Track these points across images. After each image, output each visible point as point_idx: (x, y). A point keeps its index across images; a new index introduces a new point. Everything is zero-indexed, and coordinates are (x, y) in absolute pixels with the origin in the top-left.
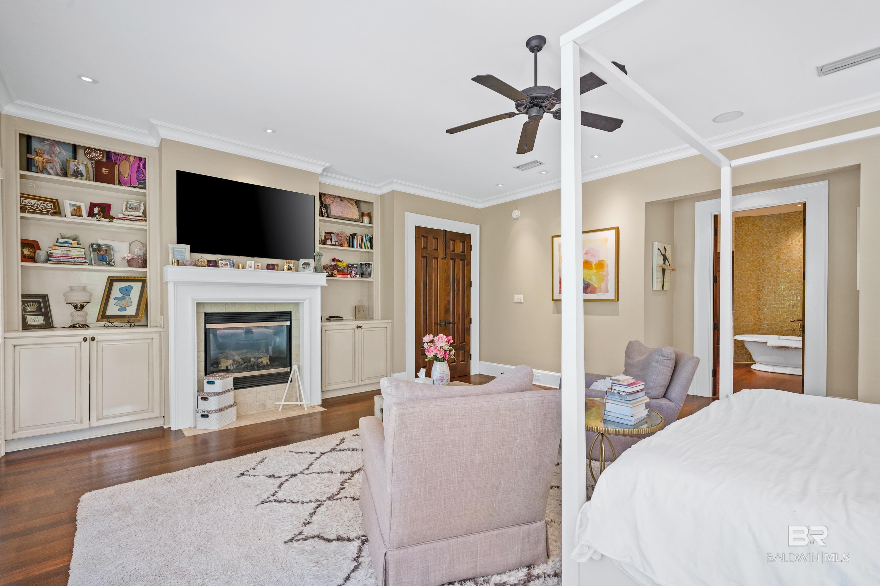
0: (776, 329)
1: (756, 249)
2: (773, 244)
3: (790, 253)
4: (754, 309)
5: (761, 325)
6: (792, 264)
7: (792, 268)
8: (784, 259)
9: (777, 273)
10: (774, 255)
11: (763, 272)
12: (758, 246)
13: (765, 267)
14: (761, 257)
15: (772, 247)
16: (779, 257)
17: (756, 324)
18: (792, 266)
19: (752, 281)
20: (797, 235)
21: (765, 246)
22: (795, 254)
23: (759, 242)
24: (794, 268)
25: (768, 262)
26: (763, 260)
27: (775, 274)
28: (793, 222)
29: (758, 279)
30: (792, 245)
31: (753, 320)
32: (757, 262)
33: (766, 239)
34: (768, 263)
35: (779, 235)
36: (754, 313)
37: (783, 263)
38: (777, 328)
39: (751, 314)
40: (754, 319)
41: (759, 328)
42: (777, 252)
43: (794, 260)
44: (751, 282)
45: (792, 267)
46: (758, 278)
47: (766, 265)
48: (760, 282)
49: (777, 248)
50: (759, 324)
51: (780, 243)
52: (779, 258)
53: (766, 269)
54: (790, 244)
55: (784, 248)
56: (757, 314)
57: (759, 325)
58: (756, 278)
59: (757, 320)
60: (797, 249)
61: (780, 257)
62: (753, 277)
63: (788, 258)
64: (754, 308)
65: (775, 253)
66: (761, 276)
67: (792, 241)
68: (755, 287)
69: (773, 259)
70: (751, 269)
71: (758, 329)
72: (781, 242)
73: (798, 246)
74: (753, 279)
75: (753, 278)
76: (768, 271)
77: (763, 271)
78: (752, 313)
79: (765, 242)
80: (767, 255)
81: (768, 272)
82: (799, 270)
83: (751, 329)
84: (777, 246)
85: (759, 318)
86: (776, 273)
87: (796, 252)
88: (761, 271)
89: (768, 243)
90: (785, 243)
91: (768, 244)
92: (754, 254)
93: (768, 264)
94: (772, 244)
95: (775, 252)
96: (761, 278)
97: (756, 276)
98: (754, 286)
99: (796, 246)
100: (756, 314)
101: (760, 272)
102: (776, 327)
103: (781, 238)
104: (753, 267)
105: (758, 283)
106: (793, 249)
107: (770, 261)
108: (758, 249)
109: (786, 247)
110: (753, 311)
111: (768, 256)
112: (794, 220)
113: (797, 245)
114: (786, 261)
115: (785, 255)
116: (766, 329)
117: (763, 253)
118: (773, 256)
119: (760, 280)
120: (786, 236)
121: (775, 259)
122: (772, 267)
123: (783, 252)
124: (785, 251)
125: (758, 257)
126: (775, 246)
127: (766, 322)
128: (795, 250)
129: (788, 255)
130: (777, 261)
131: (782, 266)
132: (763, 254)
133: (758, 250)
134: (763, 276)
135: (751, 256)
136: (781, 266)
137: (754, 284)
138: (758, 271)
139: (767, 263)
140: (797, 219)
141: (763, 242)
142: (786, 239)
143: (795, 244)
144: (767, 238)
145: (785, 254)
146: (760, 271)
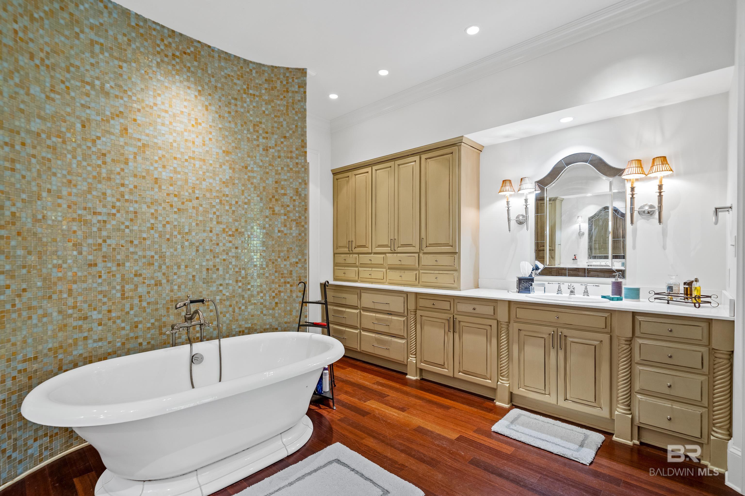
0: (123, 332)
1: (63, 82)
2: (111, 87)
3: (151, 128)
4: (60, 279)
5: (81, 327)
6: (156, 158)
7: (156, 168)
8: (139, 140)
9: (122, 173)
10: (113, 118)
11: (84, 163)
12: (68, 76)
13: (89, 148)
14: (78, 113)
15: (107, 94)
16: (126, 129)
17: (65, 326)
18: (156, 162)
19: (51, 184)
20: (166, 87)
21: (88, 83)
22: (164, 135)
23: (72, 65)
24: (160, 170)
25: (99, 134)
26: (84, 126)
27: (118, 177)
28: (158, 49)
29: (70, 182)
30: (155, 108)
31: (55, 314)
32: (63, 124)
33: (92, 65)
34: (99, 138)
35: (124, 69)
36: (61, 292)
37: (135, 150)
38: (123, 328)
39: (50, 297)
40: (60, 312)
41: (75, 336)
42: (121, 112)
43: (160, 148)
44: (49, 186)
45: (156, 165)
46: (69, 177)
47: (94, 142)
48: (74, 191)
49: (121, 101)
50: (75, 324)
51: (130, 93)
52: (127, 133)
53: (94, 157)
54: (152, 104)
55: (139, 110)
56: (70, 295)
57: (75, 328)
58: (64, 176)
59: (70, 311)
60: (167, 122)
61: (130, 131)
62: (54, 170)
63: (147, 138)
64: (60, 275)
65: (117, 116)
66: (79, 175)
67: (155, 97)
68: (59, 205)
69: (112, 130)
70: (49, 142)
71: (70, 341)
72: (131, 90)
73: (167, 115)
74: (54, 178)
75: (55, 174)
76: (99, 162)
77: (84, 159)
78: (54, 293)
79: (87, 70)
80: (94, 113)
81: (99, 166)
82: (171, 175)
83: (50, 346)
84: (122, 98)
85: (74, 307)
86: (119, 174)
87: (163, 128)
88: (79, 158)
89: (98, 78)
90: (139, 96)
91: (97, 83)
92: (58, 97)
93: (98, 142)
94: (107, 86)
95: (118, 113)
96: (79, 179)
97: (65, 172)
98: (60, 201)
99: (163, 114)
100: (65, 296)
101: (74, 161)
102: (123, 325)
103: (130, 78)
104: (54, 139)
105: (70, 194)
106: (159, 120)
107: (104, 136)
108: (67, 84)
109: (143, 108)
110: (55, 284)
111: (99, 118)
112: (159, 46)
113: (166, 112)
114: (144, 145)
115: (141, 129)
116: (95, 337)
117: (83, 102)
118: (112, 122)
119: (75, 186)
120: (143, 79)
121: (117, 131)
122: (109, 152)
123: (135, 120)
124: (139, 117)
125: (68, 110)
126: (116, 97)
127: (94, 317)
128: (163, 124)
129: (147, 131)
130: (122, 139)
131: (135, 157)
132: (82, 105)
133: (68, 88)
134: (84, 176)
135: (48, 97)
136: (131, 157)
137: (60, 197)
138: (69, 156)
139: (94, 137)
140: (166, 45)
141: (82, 69)
142: (143, 87)
143: (163, 107)
144: (93, 61)
145: (139, 125)
146: (74, 157)
